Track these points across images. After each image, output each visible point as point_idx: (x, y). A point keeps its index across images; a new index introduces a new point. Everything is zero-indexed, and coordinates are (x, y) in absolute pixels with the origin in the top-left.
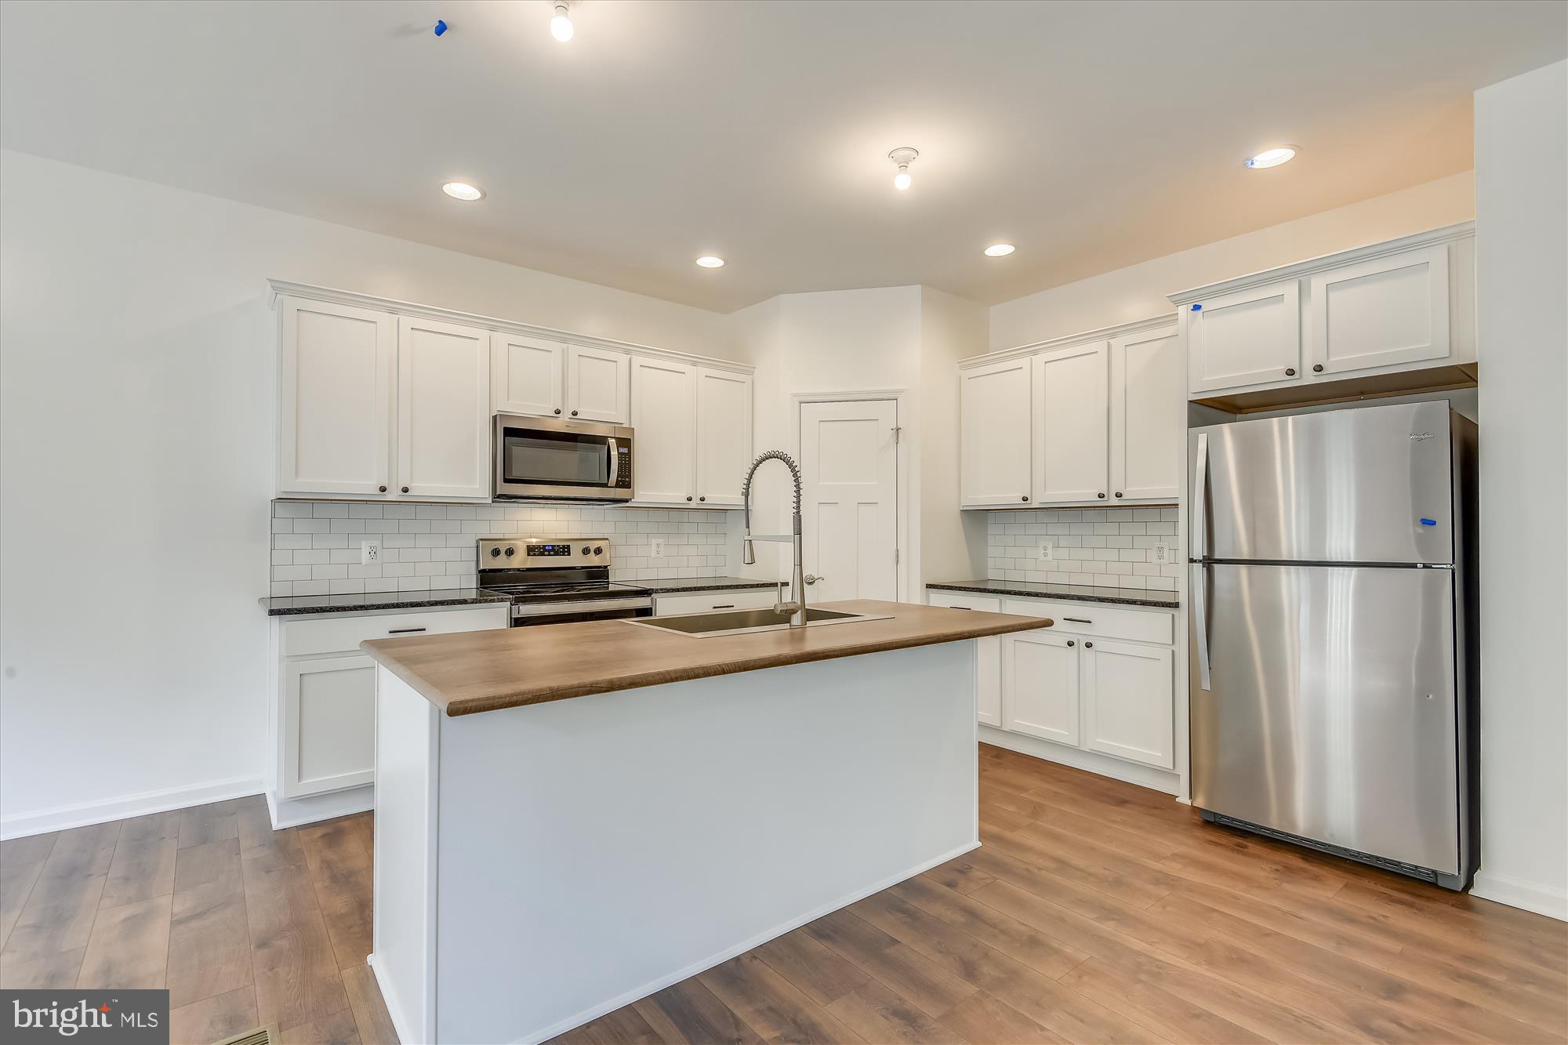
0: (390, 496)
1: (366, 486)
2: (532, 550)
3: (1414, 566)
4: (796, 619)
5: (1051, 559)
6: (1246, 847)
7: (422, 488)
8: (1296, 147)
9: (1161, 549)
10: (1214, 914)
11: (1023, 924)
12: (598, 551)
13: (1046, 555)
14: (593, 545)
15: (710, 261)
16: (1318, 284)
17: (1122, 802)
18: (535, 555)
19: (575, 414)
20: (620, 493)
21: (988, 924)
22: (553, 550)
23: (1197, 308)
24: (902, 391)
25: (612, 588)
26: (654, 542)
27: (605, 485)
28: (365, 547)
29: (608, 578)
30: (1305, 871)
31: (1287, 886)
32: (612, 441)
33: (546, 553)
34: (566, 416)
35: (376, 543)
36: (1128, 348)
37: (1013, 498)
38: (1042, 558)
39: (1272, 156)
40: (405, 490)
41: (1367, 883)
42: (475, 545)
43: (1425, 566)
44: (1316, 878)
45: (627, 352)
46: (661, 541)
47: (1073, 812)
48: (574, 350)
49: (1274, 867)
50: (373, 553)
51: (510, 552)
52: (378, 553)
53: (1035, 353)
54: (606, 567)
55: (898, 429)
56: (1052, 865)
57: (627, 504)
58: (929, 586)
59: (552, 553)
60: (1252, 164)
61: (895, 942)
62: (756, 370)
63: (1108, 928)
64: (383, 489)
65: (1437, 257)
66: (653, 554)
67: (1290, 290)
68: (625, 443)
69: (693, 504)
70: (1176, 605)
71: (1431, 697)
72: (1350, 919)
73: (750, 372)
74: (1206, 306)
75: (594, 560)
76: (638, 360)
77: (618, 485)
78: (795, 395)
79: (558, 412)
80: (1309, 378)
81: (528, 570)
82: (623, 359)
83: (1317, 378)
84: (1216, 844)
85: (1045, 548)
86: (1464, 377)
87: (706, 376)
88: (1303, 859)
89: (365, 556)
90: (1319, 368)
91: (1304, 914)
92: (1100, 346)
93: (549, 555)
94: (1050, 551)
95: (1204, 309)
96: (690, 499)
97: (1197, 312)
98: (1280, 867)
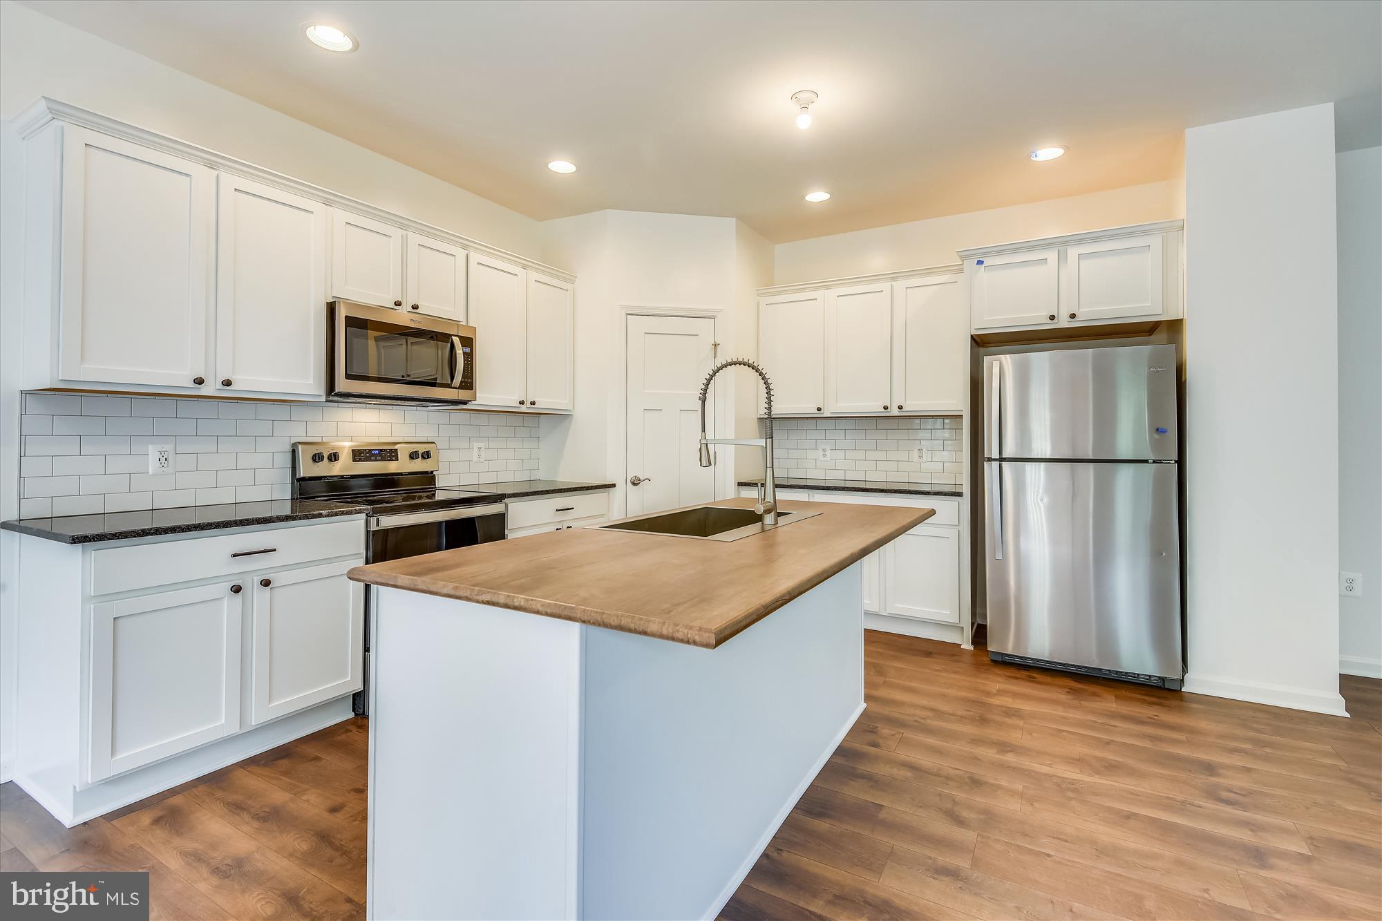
0: (205, 390)
1: (177, 377)
2: (358, 455)
3: (1146, 461)
4: (769, 519)
5: (829, 459)
6: (1034, 678)
7: (245, 383)
8: (1067, 148)
9: (920, 450)
10: (1064, 734)
11: (956, 769)
12: (427, 455)
13: (825, 456)
14: (421, 449)
15: (562, 166)
16: (1073, 252)
17: (929, 654)
18: (360, 460)
19: (415, 307)
20: (462, 394)
21: (930, 774)
22: (380, 454)
23: (980, 262)
24: (721, 311)
25: (440, 496)
26: (476, 445)
27: (448, 386)
28: (153, 451)
29: (435, 484)
30: (1084, 690)
31: (1085, 703)
32: (456, 340)
33: (373, 458)
34: (406, 307)
35: (169, 447)
36: (908, 290)
37: (808, 409)
38: (821, 458)
39: (1048, 153)
40: (227, 383)
41: (1123, 693)
42: (289, 449)
43: (1154, 462)
44: (1095, 694)
45: (465, 247)
46: (482, 445)
47: (904, 667)
48: (414, 239)
49: (1066, 690)
50: (163, 459)
51: (334, 457)
52: (170, 459)
53: (827, 287)
54: (432, 472)
55: (715, 345)
56: (930, 714)
57: (464, 407)
58: (740, 484)
59: (379, 458)
60: (1036, 156)
61: (880, 807)
62: (577, 279)
63: (1010, 758)
64: (199, 381)
65: (1155, 241)
66: (475, 459)
67: (1052, 256)
68: (468, 342)
69: (523, 408)
70: (959, 494)
71: (1164, 554)
72: (1140, 722)
73: (571, 279)
74: (987, 262)
75: (419, 466)
76: (475, 257)
77: (461, 387)
78: (622, 307)
79: (398, 304)
80: (1064, 323)
81: (353, 477)
82: (461, 254)
83: (1070, 323)
84: (1017, 678)
85: (824, 450)
86: (1172, 329)
87: (536, 281)
88: (1075, 681)
89: (153, 466)
90: (1073, 316)
91: (1113, 723)
92: (886, 286)
93: (376, 460)
94: (828, 453)
95: (985, 264)
96: (522, 403)
97: (980, 266)
98: (1069, 690)
